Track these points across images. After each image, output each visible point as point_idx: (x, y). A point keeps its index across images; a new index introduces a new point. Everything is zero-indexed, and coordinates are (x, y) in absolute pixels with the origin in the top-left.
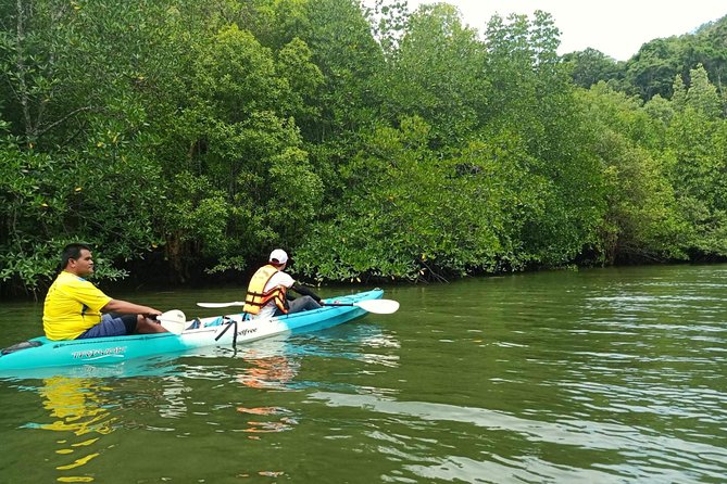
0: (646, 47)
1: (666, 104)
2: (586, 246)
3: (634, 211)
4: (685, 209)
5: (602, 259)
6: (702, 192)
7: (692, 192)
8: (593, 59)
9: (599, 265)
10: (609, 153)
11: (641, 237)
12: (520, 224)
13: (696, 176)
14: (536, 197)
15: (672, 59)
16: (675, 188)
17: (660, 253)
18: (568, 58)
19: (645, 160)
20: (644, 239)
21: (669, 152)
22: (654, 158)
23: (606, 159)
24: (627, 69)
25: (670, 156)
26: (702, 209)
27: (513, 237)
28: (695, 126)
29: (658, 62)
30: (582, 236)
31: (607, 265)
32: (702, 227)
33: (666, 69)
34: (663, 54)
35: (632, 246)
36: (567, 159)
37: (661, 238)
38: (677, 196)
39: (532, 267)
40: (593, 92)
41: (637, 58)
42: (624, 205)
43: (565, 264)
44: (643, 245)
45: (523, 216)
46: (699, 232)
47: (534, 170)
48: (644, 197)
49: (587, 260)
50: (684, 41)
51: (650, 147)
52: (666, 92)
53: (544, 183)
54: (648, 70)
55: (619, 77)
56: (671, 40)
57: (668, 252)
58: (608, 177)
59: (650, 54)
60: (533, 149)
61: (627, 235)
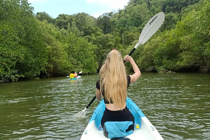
0: (60, 15)
1: (66, 31)
2: (41, 72)
3: (57, 60)
4: (71, 61)
5: (49, 75)
6: (75, 56)
7: (73, 56)
8: (46, 16)
9: (47, 77)
10: (49, 42)
11: (59, 68)
12: (14, 63)
13: (73, 52)
14: (21, 53)
15: (67, 20)
16: (68, 55)
17: (65, 73)
18: (38, 14)
19: (60, 46)
20: (60, 69)
21: (66, 44)
22: (62, 45)
23: (48, 44)
24: (55, 20)
26: (75, 61)
27: (11, 68)
28: (73, 38)
29: (63, 20)
30: (40, 68)
31: (50, 77)
32: (75, 66)
33: (65, 22)
34: (65, 18)
35: (58, 71)
36: (34, 42)
37: (65, 69)
38: (69, 57)
39: (21, 79)
41: (58, 18)
42: (54, 58)
43: (35, 77)
44: (60, 71)
45: (16, 60)
46: (75, 67)
47: (20, 43)
48: (60, 57)
49: (43, 76)
50: (69, 16)
51: (61, 42)
52: (66, 28)
53: (23, 49)
54: (61, 22)
55: (53, 22)
56: (67, 15)
57: (67, 73)
58: (48, 49)
59: (61, 18)
61: (55, 68)
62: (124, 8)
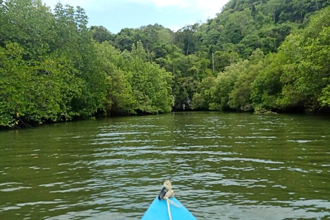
0: (123, 30)
1: (128, 54)
2: (99, 109)
3: (117, 95)
4: (136, 95)
5: (106, 114)
6: (141, 88)
7: (138, 89)
8: (103, 31)
9: (104, 117)
10: (108, 71)
11: (120, 105)
12: (70, 99)
13: (139, 82)
14: (78, 87)
15: (132, 37)
16: (132, 86)
17: (127, 111)
18: (92, 28)
19: (122, 75)
20: (121, 106)
21: (130, 73)
22: (125, 75)
23: (107, 73)
24: (116, 37)
25: (130, 74)
26: (141, 95)
27: (67, 105)
28: (139, 64)
29: (127, 37)
30: (97, 105)
31: (108, 117)
32: (141, 102)
33: (130, 41)
34: (129, 35)
35: (117, 108)
36: (91, 72)
37: (127, 106)
38: (133, 90)
39: (75, 119)
40: (102, 45)
41: (120, 34)
42: (114, 92)
43: (90, 116)
44: (121, 108)
45: (71, 95)
46: (140, 103)
47: (77, 75)
48: (121, 90)
49: (99, 115)
50: (136, 31)
51: (124, 70)
52: (130, 49)
53: (81, 81)
54: (123, 40)
55: (113, 40)
56: (132, 29)
57: (130, 111)
58: (108, 81)
59: (124, 33)
60: (76, 66)
61: (115, 105)
62: (216, 17)
